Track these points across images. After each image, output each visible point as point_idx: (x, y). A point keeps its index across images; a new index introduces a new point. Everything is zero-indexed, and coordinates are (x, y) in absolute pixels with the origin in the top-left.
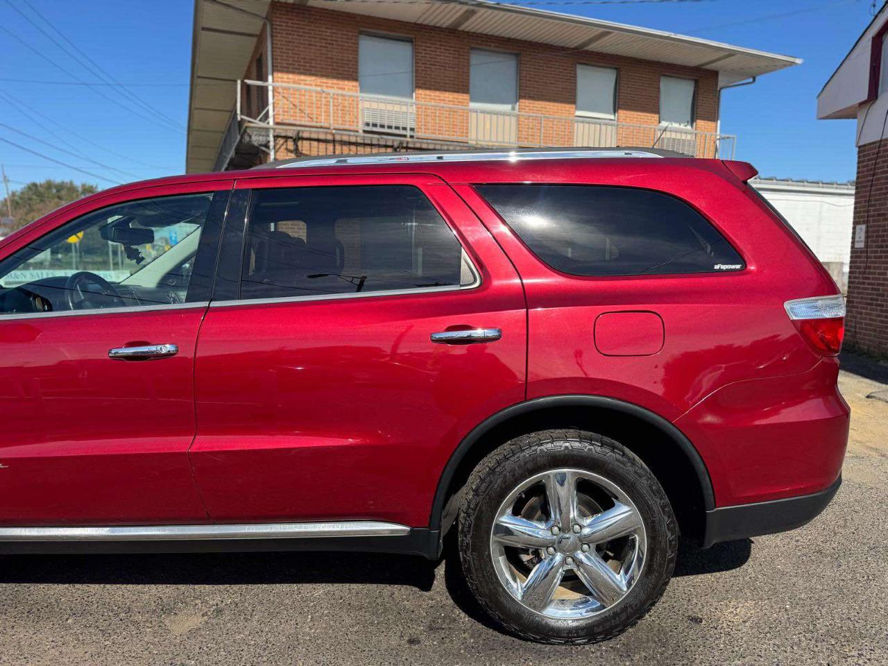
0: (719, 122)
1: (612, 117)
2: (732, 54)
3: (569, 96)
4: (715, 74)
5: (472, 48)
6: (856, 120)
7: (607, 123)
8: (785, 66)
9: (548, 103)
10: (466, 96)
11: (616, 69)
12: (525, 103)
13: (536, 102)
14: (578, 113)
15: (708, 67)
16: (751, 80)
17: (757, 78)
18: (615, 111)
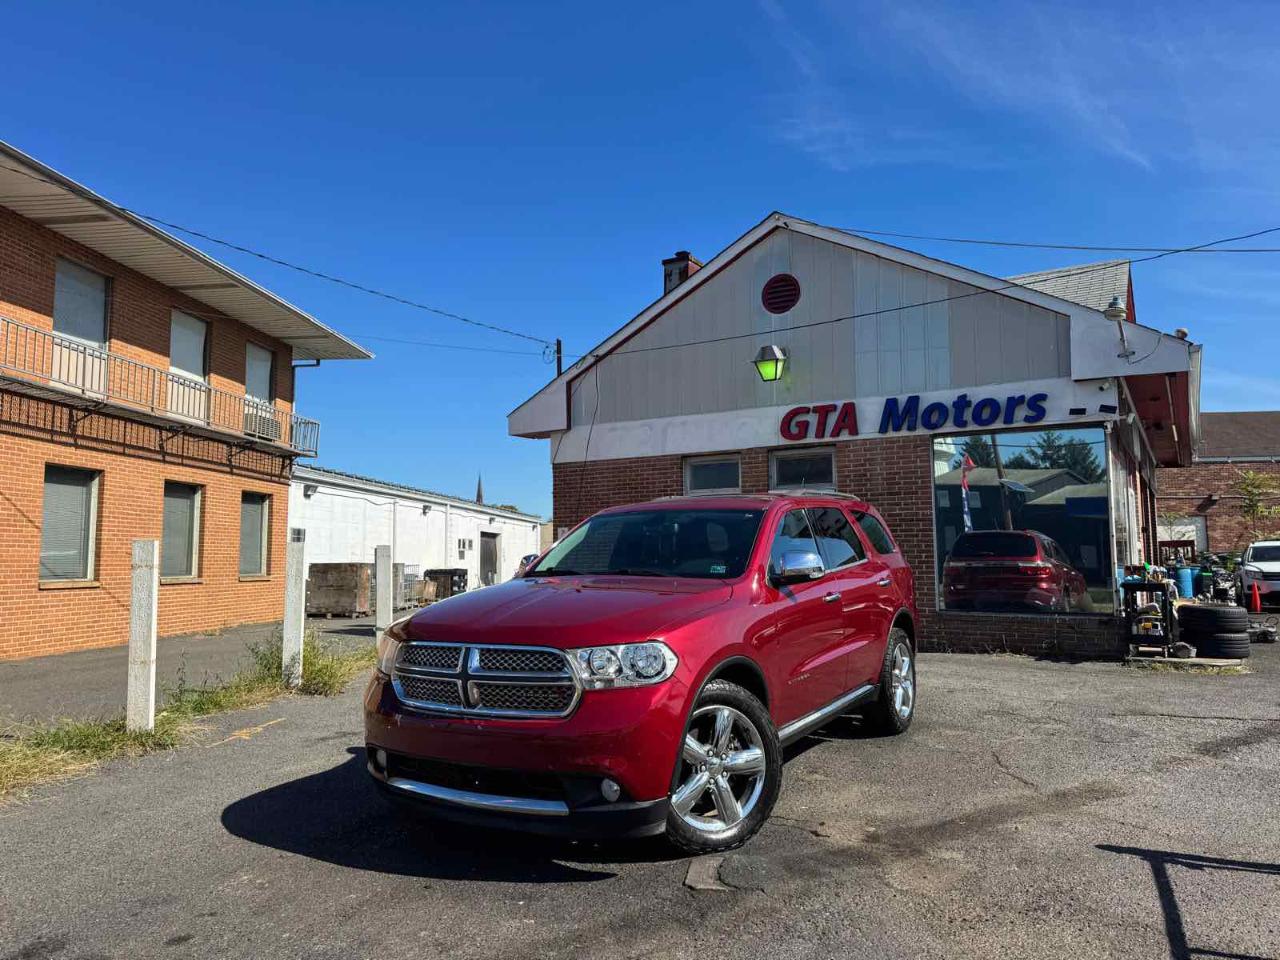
0: (294, 404)
1: (200, 379)
2: (327, 336)
3: (160, 345)
4: (289, 349)
5: (61, 256)
6: (549, 440)
7: (195, 386)
8: (359, 357)
9: (141, 350)
10: (49, 321)
11: (207, 322)
12: (116, 344)
13: (129, 346)
14: (173, 370)
15: (285, 341)
16: (315, 362)
17: (322, 361)
18: (205, 373)
